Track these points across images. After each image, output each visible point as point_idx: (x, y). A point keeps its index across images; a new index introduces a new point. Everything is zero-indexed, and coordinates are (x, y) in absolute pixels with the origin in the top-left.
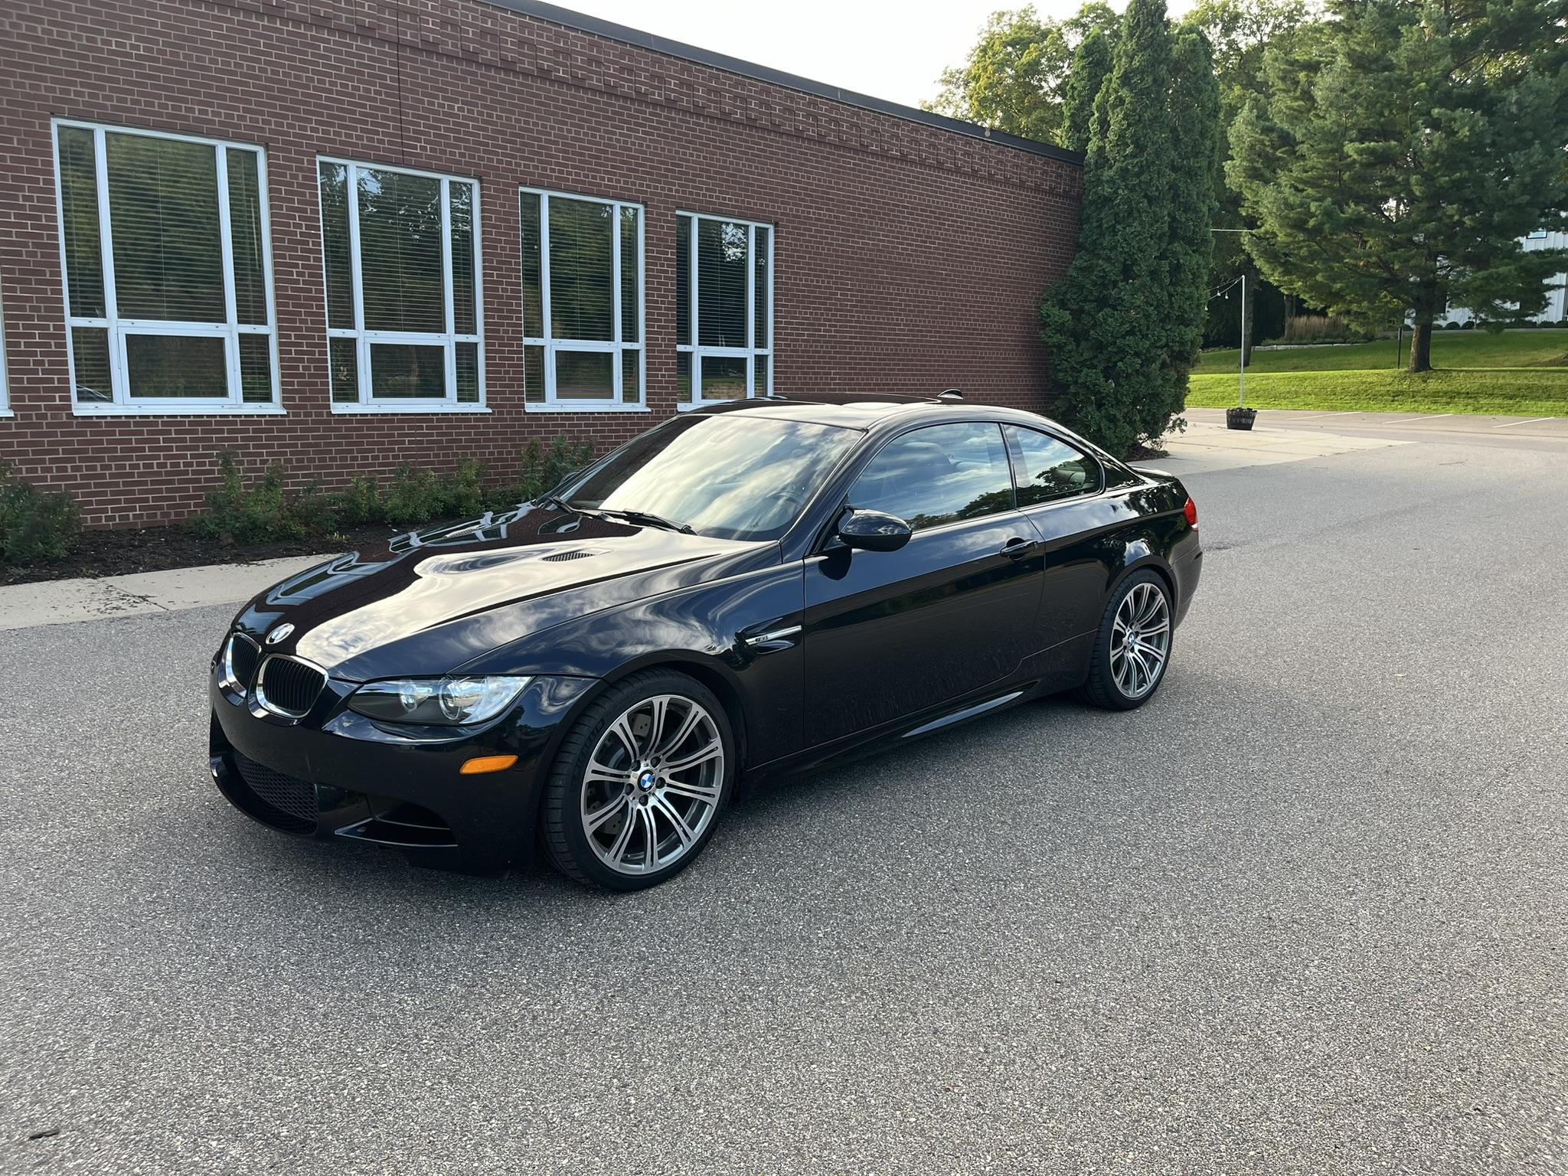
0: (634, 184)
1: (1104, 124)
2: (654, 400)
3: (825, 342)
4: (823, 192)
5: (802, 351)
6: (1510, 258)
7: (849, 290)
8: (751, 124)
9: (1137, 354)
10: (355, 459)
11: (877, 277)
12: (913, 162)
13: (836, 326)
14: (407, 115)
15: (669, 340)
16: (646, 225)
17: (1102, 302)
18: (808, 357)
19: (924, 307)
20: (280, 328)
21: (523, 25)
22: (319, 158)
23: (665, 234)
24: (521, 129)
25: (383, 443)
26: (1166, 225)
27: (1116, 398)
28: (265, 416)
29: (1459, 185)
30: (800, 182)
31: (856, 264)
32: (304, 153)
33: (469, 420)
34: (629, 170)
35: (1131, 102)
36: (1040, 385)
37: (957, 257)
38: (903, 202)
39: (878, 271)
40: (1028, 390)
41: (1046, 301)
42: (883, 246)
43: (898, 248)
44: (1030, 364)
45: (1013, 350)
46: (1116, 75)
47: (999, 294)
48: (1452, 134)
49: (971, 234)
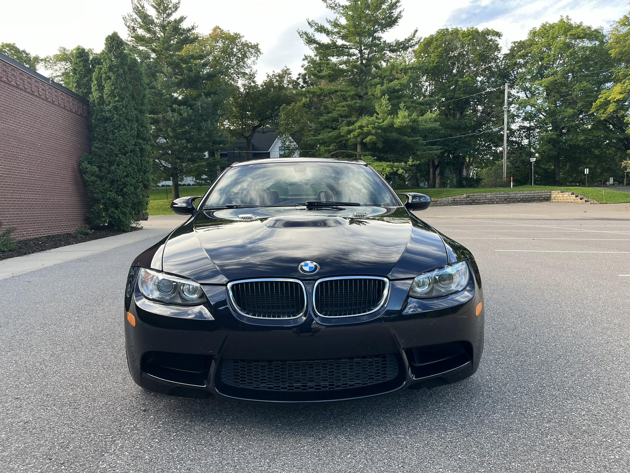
1: (101, 88)
9: (131, 185)
12: (21, 89)
17: (112, 163)
19: (33, 160)
26: (136, 132)
29: (185, 132)
35: (115, 79)
36: (82, 200)
37: (44, 138)
38: (19, 108)
39: (12, 141)
40: (78, 202)
41: (83, 162)
42: (12, 128)
43: (19, 130)
44: (78, 190)
45: (71, 184)
46: (105, 66)
47: (62, 157)
48: (181, 114)
49: (48, 127)
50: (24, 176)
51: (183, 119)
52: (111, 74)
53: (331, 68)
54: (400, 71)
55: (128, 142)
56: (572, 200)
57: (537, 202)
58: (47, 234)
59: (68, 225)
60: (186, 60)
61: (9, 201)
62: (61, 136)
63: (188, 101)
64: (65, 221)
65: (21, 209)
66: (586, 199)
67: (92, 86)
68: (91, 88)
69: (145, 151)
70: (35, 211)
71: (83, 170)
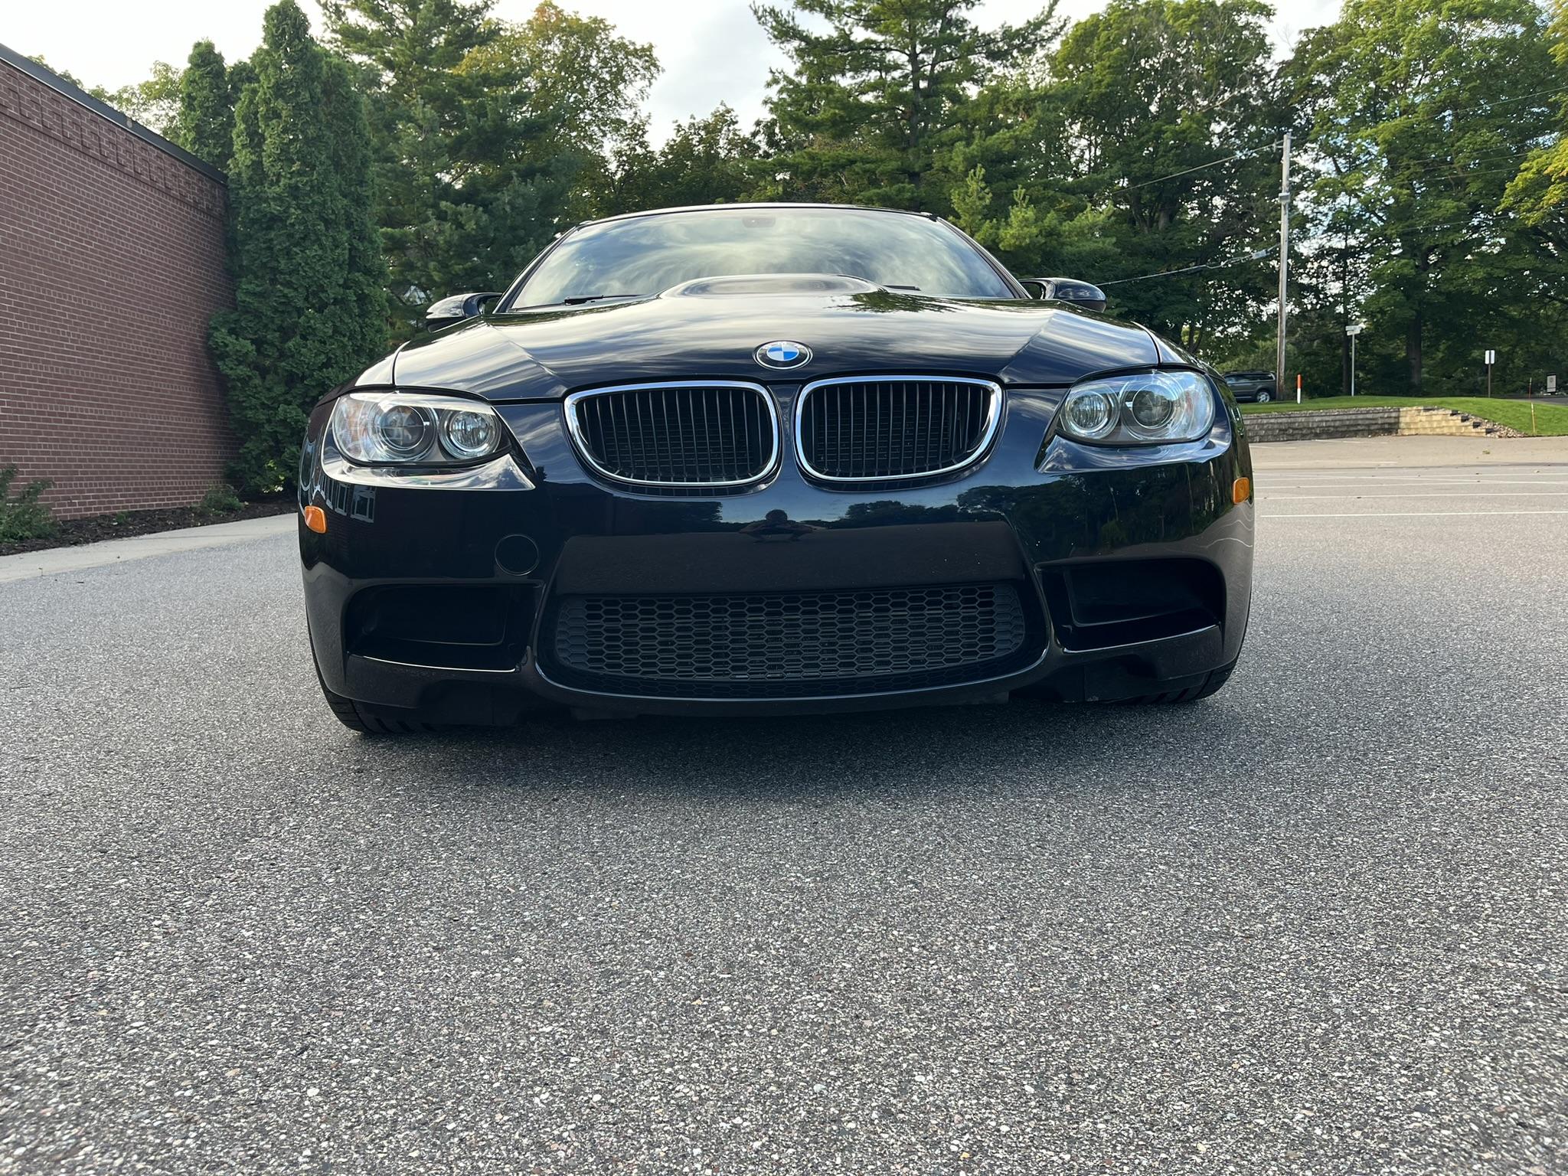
1: (255, 140)
12: (56, 140)
17: (288, 331)
26: (347, 252)
35: (291, 115)
36: (217, 427)
37: (115, 264)
38: (52, 186)
39: (35, 269)
40: (207, 432)
41: (216, 329)
42: (37, 237)
43: (53, 243)
44: (204, 402)
45: (187, 384)
46: (264, 85)
47: (163, 317)
48: (460, 226)
49: (125, 239)
50: (70, 359)
51: (467, 237)
52: (280, 104)
53: (837, 100)
54: (1014, 105)
55: (326, 278)
56: (1454, 430)
57: (1363, 436)
58: (132, 507)
59: (184, 488)
60: (470, 87)
61: (34, 419)
62: (158, 263)
63: (477, 192)
64: (175, 478)
65: (63, 440)
66: (1489, 426)
67: (234, 137)
68: (232, 145)
69: (371, 302)
70: (100, 448)
71: (217, 349)
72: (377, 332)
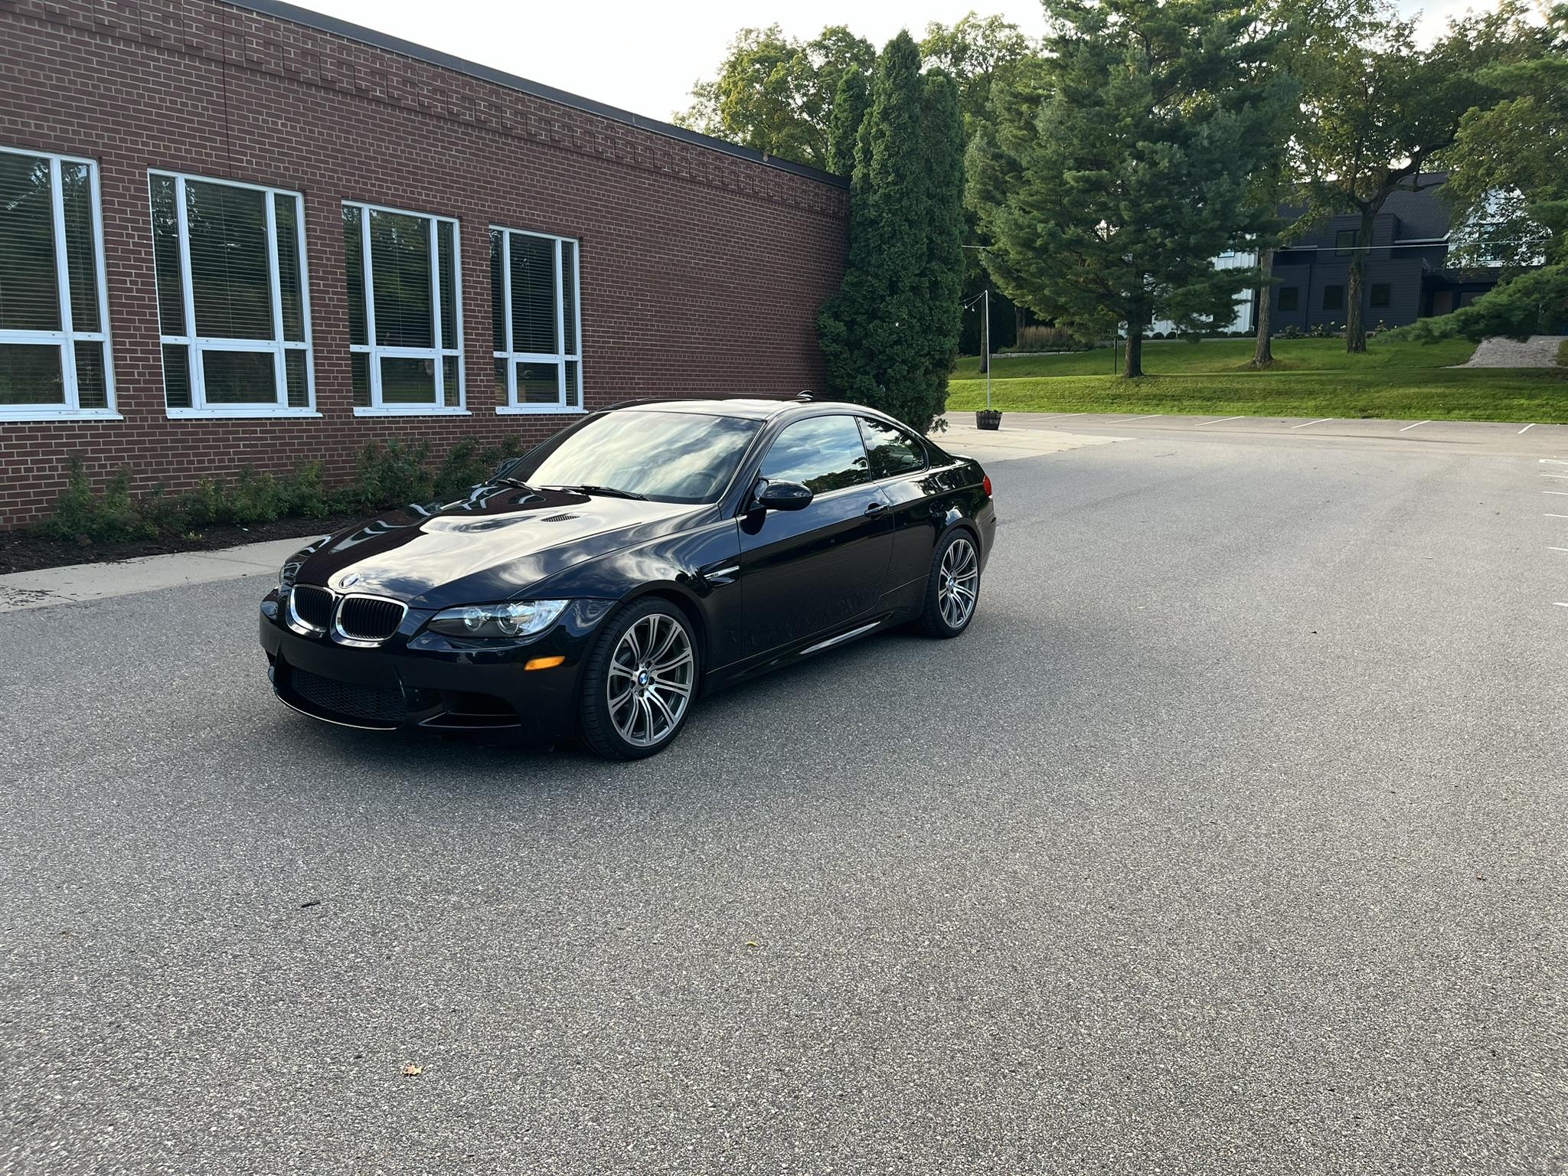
0: (449, 199)
1: (867, 154)
2: (474, 403)
3: (629, 349)
4: (622, 210)
5: (609, 358)
6: (1204, 276)
7: (649, 301)
8: (554, 145)
9: (904, 362)
10: (192, 462)
11: (673, 289)
12: (700, 183)
13: (638, 334)
14: (233, 130)
15: (487, 347)
16: (462, 239)
17: (873, 315)
18: (614, 363)
19: (716, 317)
20: (114, 336)
21: (341, 48)
22: (150, 171)
23: (480, 247)
24: (341, 145)
25: (218, 447)
26: (925, 246)
27: (887, 401)
28: (101, 421)
29: (1160, 210)
30: (601, 200)
31: (654, 277)
32: (136, 167)
33: (301, 424)
34: (444, 186)
35: (891, 136)
37: (742, 271)
39: (674, 284)
41: (823, 312)
46: (876, 110)
48: (1154, 164)
49: (754, 250)
51: (1161, 176)
52: (884, 126)
55: (905, 269)
62: (788, 265)
63: (1181, 127)
67: (856, 154)
68: (854, 160)
71: (820, 329)
72: (945, 312)
